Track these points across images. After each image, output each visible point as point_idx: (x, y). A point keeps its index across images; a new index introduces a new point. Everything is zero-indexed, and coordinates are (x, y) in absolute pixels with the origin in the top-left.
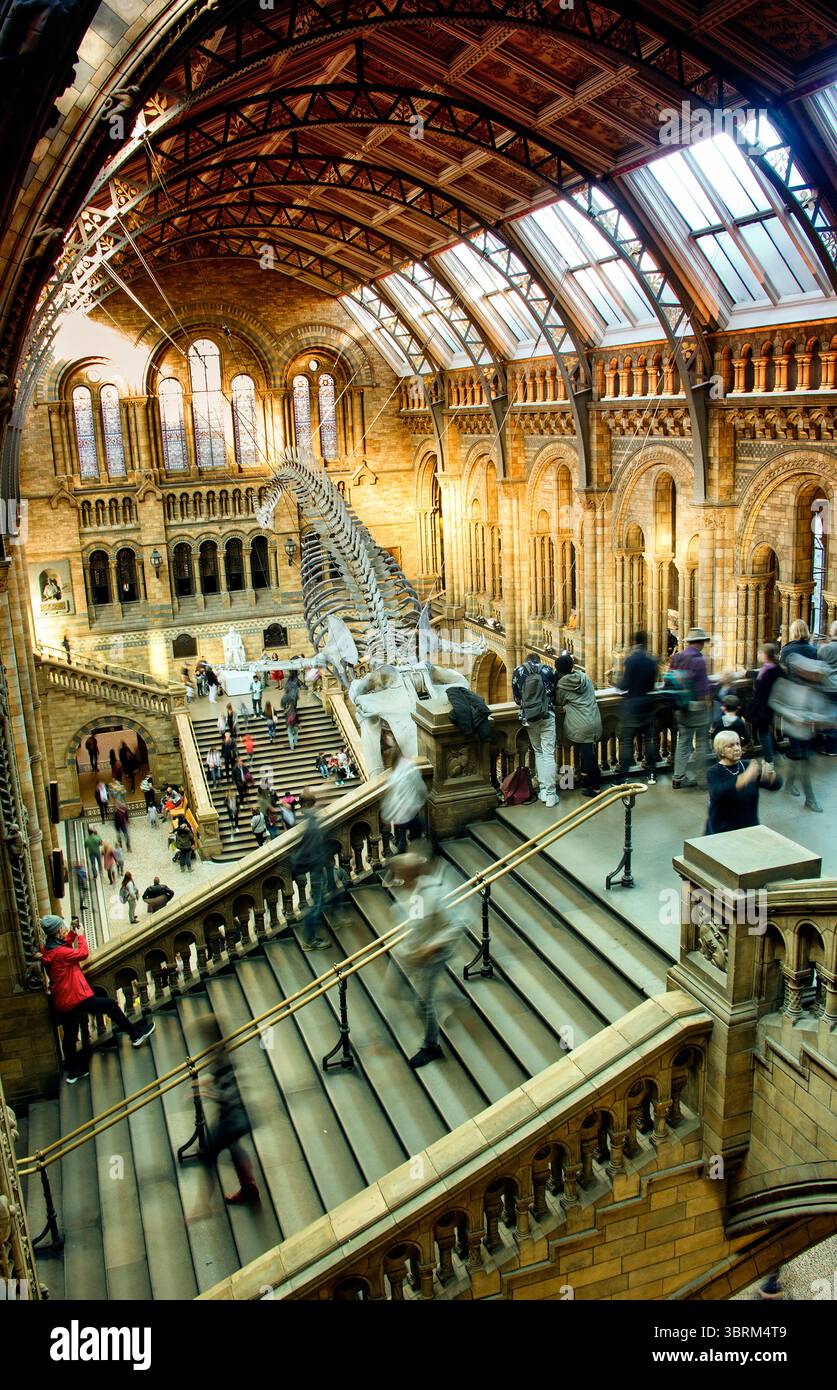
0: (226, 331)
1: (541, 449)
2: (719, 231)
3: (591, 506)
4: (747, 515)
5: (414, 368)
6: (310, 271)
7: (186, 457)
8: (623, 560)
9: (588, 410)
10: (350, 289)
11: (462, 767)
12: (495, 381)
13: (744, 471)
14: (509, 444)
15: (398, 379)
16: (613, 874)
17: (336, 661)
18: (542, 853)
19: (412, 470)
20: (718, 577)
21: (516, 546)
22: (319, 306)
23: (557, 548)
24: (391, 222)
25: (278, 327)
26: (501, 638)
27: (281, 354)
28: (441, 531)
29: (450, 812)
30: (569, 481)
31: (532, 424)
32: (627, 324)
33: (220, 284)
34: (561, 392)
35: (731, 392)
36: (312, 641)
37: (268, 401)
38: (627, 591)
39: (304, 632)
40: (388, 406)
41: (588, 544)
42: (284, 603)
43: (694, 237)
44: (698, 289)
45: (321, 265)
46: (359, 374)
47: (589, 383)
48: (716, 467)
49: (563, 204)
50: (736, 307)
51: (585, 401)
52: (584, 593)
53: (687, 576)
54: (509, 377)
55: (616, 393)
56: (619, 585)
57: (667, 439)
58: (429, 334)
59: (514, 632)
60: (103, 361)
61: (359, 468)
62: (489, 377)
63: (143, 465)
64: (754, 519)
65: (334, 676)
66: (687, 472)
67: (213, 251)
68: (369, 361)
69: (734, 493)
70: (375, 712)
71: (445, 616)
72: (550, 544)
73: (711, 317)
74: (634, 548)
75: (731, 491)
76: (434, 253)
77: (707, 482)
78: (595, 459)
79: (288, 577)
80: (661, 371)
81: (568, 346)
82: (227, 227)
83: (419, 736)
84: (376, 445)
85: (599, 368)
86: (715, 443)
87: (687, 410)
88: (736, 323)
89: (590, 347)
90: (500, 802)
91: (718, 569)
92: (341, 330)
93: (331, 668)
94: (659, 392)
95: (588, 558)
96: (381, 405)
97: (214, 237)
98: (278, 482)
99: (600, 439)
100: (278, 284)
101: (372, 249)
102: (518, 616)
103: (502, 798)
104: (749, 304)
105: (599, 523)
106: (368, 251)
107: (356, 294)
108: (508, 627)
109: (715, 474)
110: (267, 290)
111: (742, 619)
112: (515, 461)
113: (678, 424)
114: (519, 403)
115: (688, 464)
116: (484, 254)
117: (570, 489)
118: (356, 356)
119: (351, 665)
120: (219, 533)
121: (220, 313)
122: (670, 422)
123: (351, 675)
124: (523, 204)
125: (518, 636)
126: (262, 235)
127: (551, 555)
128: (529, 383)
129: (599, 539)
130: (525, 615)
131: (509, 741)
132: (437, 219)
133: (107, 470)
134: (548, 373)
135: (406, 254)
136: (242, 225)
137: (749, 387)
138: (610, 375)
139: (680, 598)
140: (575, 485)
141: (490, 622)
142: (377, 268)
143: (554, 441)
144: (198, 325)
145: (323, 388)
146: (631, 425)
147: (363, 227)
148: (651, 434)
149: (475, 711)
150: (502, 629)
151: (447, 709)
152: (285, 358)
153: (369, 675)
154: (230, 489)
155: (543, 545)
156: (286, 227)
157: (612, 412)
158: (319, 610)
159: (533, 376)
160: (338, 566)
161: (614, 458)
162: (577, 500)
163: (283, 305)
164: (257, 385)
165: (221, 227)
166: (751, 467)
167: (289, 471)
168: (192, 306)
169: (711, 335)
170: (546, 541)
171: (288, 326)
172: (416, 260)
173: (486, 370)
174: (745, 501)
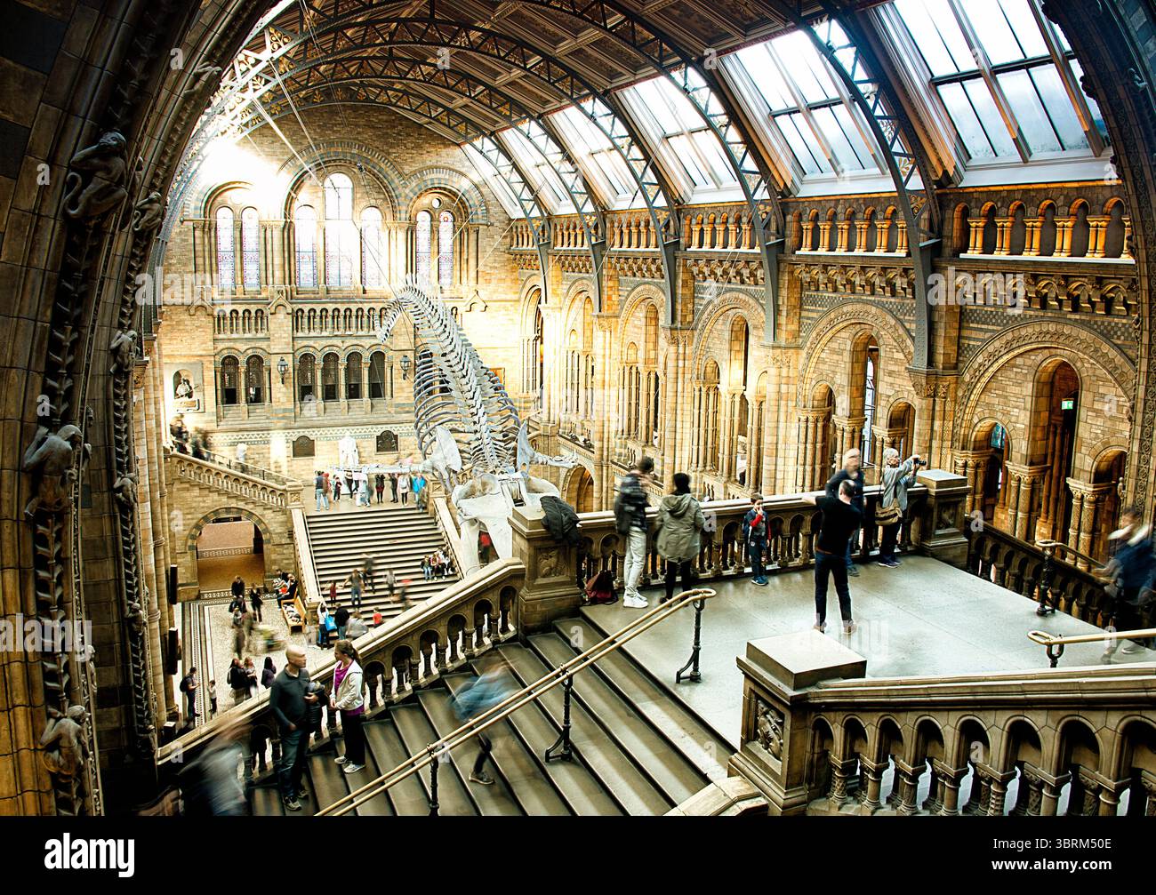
0: (360, 168)
1: (633, 290)
2: (794, 112)
3: (674, 341)
4: (809, 356)
5: (525, 211)
6: (438, 121)
7: (315, 277)
8: (700, 390)
9: (675, 258)
10: (473, 138)
11: (551, 569)
12: (596, 227)
13: (808, 318)
14: (604, 283)
15: (510, 220)
16: (683, 670)
17: (442, 468)
18: (620, 649)
19: (518, 301)
20: (783, 409)
21: (607, 373)
22: (444, 152)
23: (643, 376)
24: (512, 84)
25: (406, 167)
26: (590, 454)
27: (407, 191)
28: (542, 357)
29: (538, 608)
30: (657, 319)
31: (626, 267)
32: (712, 186)
33: (357, 126)
34: (653, 241)
35: (799, 249)
36: (421, 448)
37: (393, 232)
38: (703, 418)
39: (414, 440)
40: (500, 244)
41: (671, 375)
42: (396, 413)
43: (773, 116)
44: (775, 160)
45: (448, 116)
46: (477, 214)
47: (677, 234)
48: (784, 313)
49: (662, 79)
50: (806, 178)
51: (673, 249)
52: (665, 417)
53: (756, 407)
54: (608, 225)
55: (701, 245)
56: (696, 412)
57: (743, 287)
58: (540, 183)
59: (602, 449)
60: (247, 186)
61: (471, 296)
62: (590, 224)
63: (276, 282)
64: (815, 360)
65: (439, 480)
66: (759, 317)
67: (353, 96)
68: (484, 202)
69: (799, 336)
70: (474, 516)
71: (541, 432)
72: (637, 373)
73: (785, 184)
74: (710, 381)
75: (796, 335)
76: (548, 113)
77: (776, 326)
78: (680, 301)
79: (402, 389)
80: (741, 229)
81: (661, 201)
82: (367, 77)
83: (514, 539)
84: (488, 277)
85: (687, 222)
86: (784, 292)
87: (761, 262)
88: (806, 191)
89: (679, 204)
90: (584, 601)
91: (783, 403)
92: (463, 174)
93: (436, 473)
94: (738, 246)
95: (670, 386)
96: (493, 243)
97: (355, 84)
98: (398, 305)
99: (685, 283)
100: (408, 130)
101: (494, 105)
102: (606, 435)
103: (587, 598)
104: (818, 175)
105: (681, 357)
106: (491, 107)
107: (478, 143)
108: (597, 444)
109: (783, 320)
110: (398, 134)
111: (802, 447)
112: (609, 298)
113: (752, 274)
114: (616, 248)
115: (760, 309)
116: (592, 117)
117: (657, 325)
118: (474, 199)
119: (455, 472)
120: (342, 347)
121: (355, 151)
122: (746, 273)
123: (454, 480)
124: (628, 77)
125: (605, 453)
126: (398, 86)
127: (638, 383)
128: (626, 231)
129: (680, 371)
130: (612, 435)
131: (594, 546)
132: (553, 84)
133: (243, 283)
134: (643, 224)
135: (524, 112)
136: (380, 76)
137: (815, 247)
138: (696, 229)
139: (749, 426)
140: (661, 323)
141: (581, 439)
142: (497, 122)
143: (645, 283)
144: (335, 161)
145: (443, 224)
146: (712, 273)
147: (487, 86)
148: (729, 282)
149: (565, 519)
150: (591, 446)
151: (541, 515)
152: (411, 195)
153: (470, 482)
154: (354, 307)
155: (631, 373)
156: (420, 81)
157: (696, 260)
158: (429, 421)
159: (629, 226)
160: (448, 382)
161: (696, 301)
162: (663, 335)
163: (412, 148)
164: (384, 216)
165: (362, 76)
166: (814, 315)
167: (409, 296)
168: (331, 144)
169: (784, 199)
170: (634, 370)
171: (416, 167)
172: (532, 118)
173: (588, 217)
174: (808, 344)
